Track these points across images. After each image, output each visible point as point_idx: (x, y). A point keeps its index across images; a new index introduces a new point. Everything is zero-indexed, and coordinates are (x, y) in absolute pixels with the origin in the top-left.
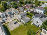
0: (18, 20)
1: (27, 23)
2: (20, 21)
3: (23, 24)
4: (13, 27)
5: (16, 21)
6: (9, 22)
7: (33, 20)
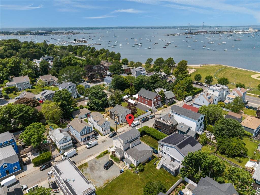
0: (113, 156)
1: (144, 164)
2: (122, 159)
3: (130, 167)
4: (100, 177)
5: (108, 158)
6: (86, 164)
7: (163, 155)
